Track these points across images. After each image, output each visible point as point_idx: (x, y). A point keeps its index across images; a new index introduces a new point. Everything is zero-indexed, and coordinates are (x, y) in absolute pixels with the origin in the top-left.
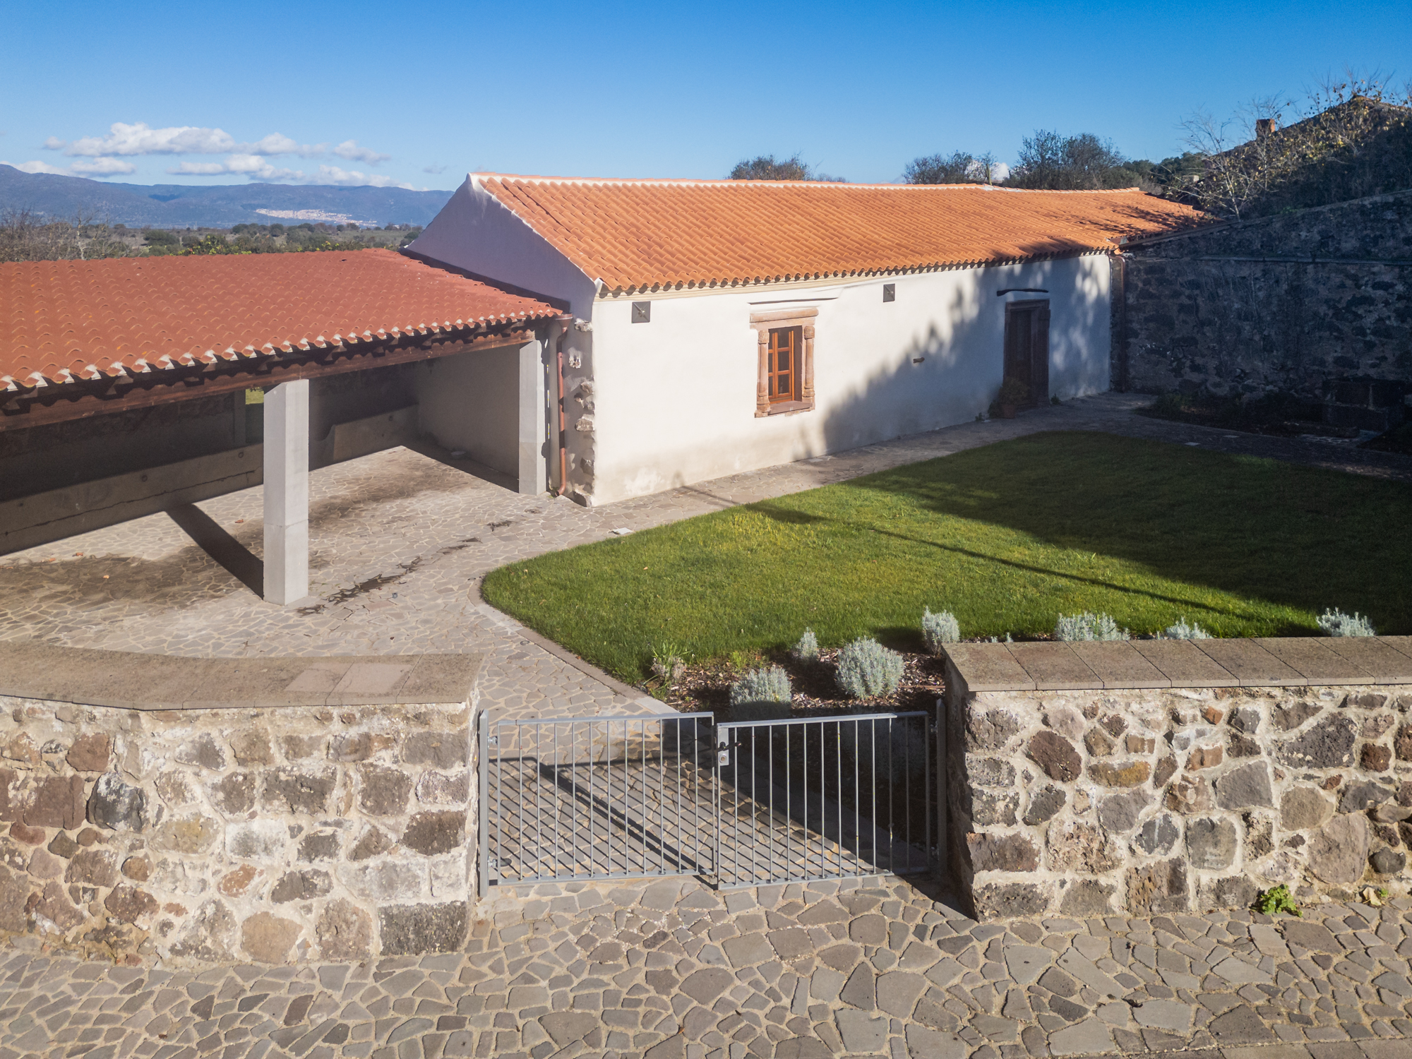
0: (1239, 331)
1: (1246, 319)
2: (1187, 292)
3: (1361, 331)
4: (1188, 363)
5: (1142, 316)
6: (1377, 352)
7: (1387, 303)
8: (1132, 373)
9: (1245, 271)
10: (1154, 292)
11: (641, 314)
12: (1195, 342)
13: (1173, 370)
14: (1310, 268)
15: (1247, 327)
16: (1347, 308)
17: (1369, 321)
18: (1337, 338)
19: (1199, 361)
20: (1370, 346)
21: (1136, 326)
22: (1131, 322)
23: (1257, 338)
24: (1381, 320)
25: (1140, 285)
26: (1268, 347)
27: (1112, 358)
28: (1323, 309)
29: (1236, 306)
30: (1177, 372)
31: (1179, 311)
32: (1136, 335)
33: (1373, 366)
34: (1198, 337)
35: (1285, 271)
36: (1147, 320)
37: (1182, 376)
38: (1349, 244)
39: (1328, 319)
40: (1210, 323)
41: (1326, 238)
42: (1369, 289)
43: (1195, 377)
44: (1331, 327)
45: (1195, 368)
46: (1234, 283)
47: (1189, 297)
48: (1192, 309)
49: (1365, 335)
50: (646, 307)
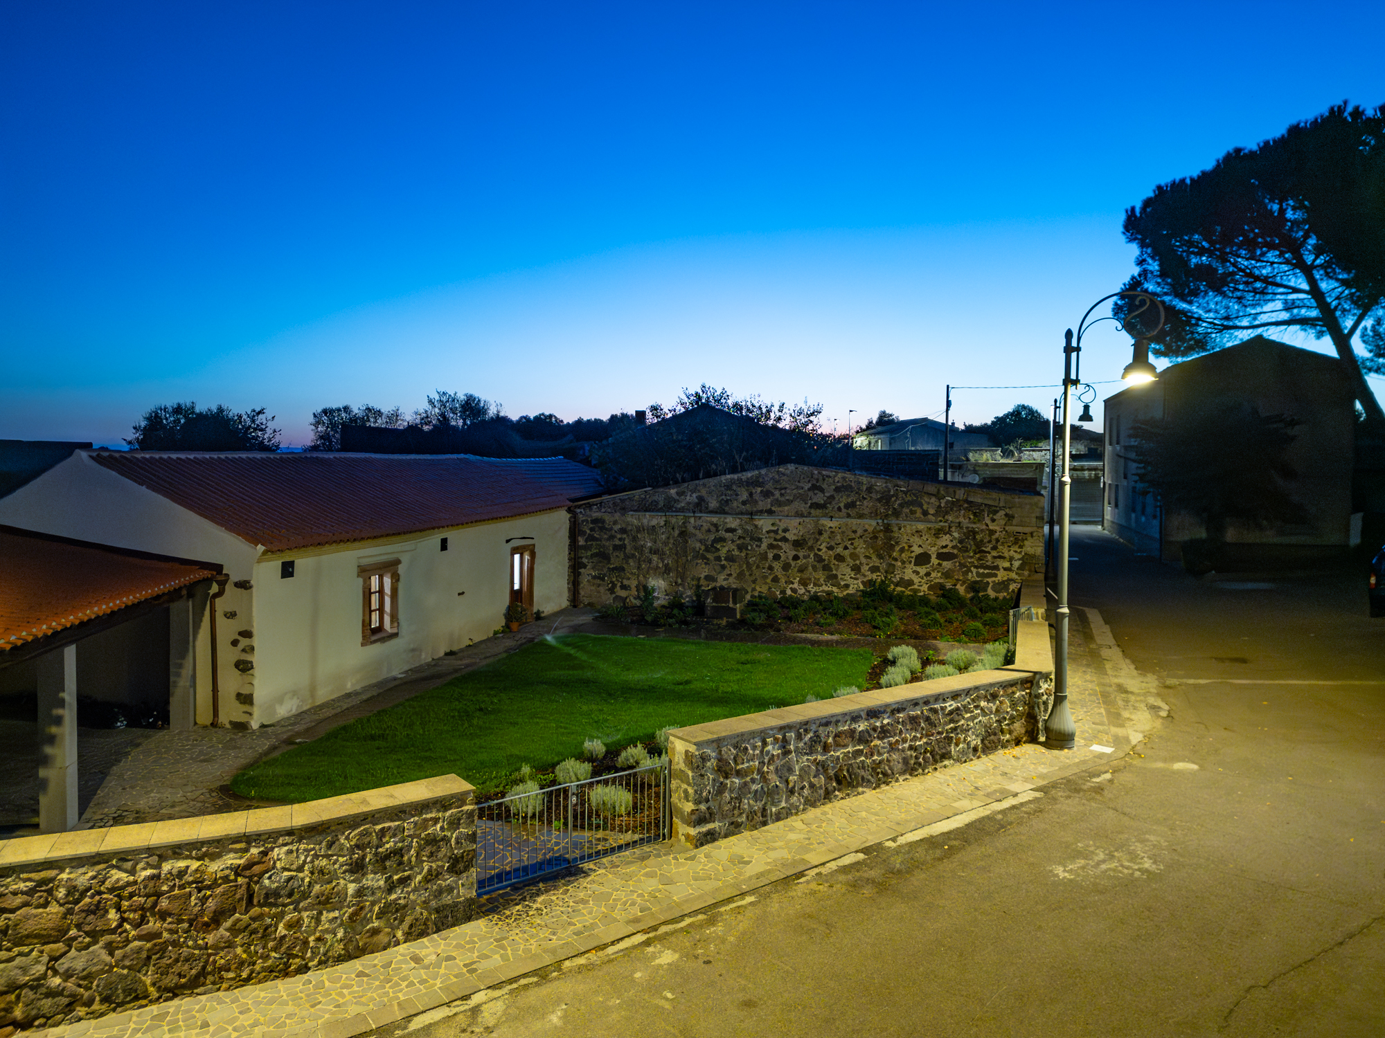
0: (650, 561)
1: (655, 553)
2: (619, 536)
3: (718, 559)
4: (619, 584)
5: (589, 553)
6: (727, 571)
7: (733, 541)
8: (582, 593)
9: (654, 522)
10: (598, 536)
11: (288, 570)
12: (623, 569)
13: (609, 590)
14: (692, 520)
15: (655, 558)
16: (712, 545)
17: (723, 552)
18: (706, 564)
19: (626, 582)
20: (723, 567)
21: (585, 560)
22: (582, 558)
23: (661, 565)
24: (729, 551)
25: (588, 532)
26: (667, 570)
27: (568, 584)
28: (698, 545)
29: (649, 544)
30: (612, 591)
31: (614, 549)
32: (585, 566)
33: (725, 580)
34: (625, 566)
35: (677, 520)
36: (592, 556)
37: (614, 593)
38: (713, 504)
39: (701, 552)
40: (633, 556)
41: (701, 499)
42: (724, 533)
43: (623, 593)
44: (704, 557)
45: (624, 587)
46: (648, 530)
47: (620, 539)
48: (621, 548)
49: (721, 561)
50: (291, 564)
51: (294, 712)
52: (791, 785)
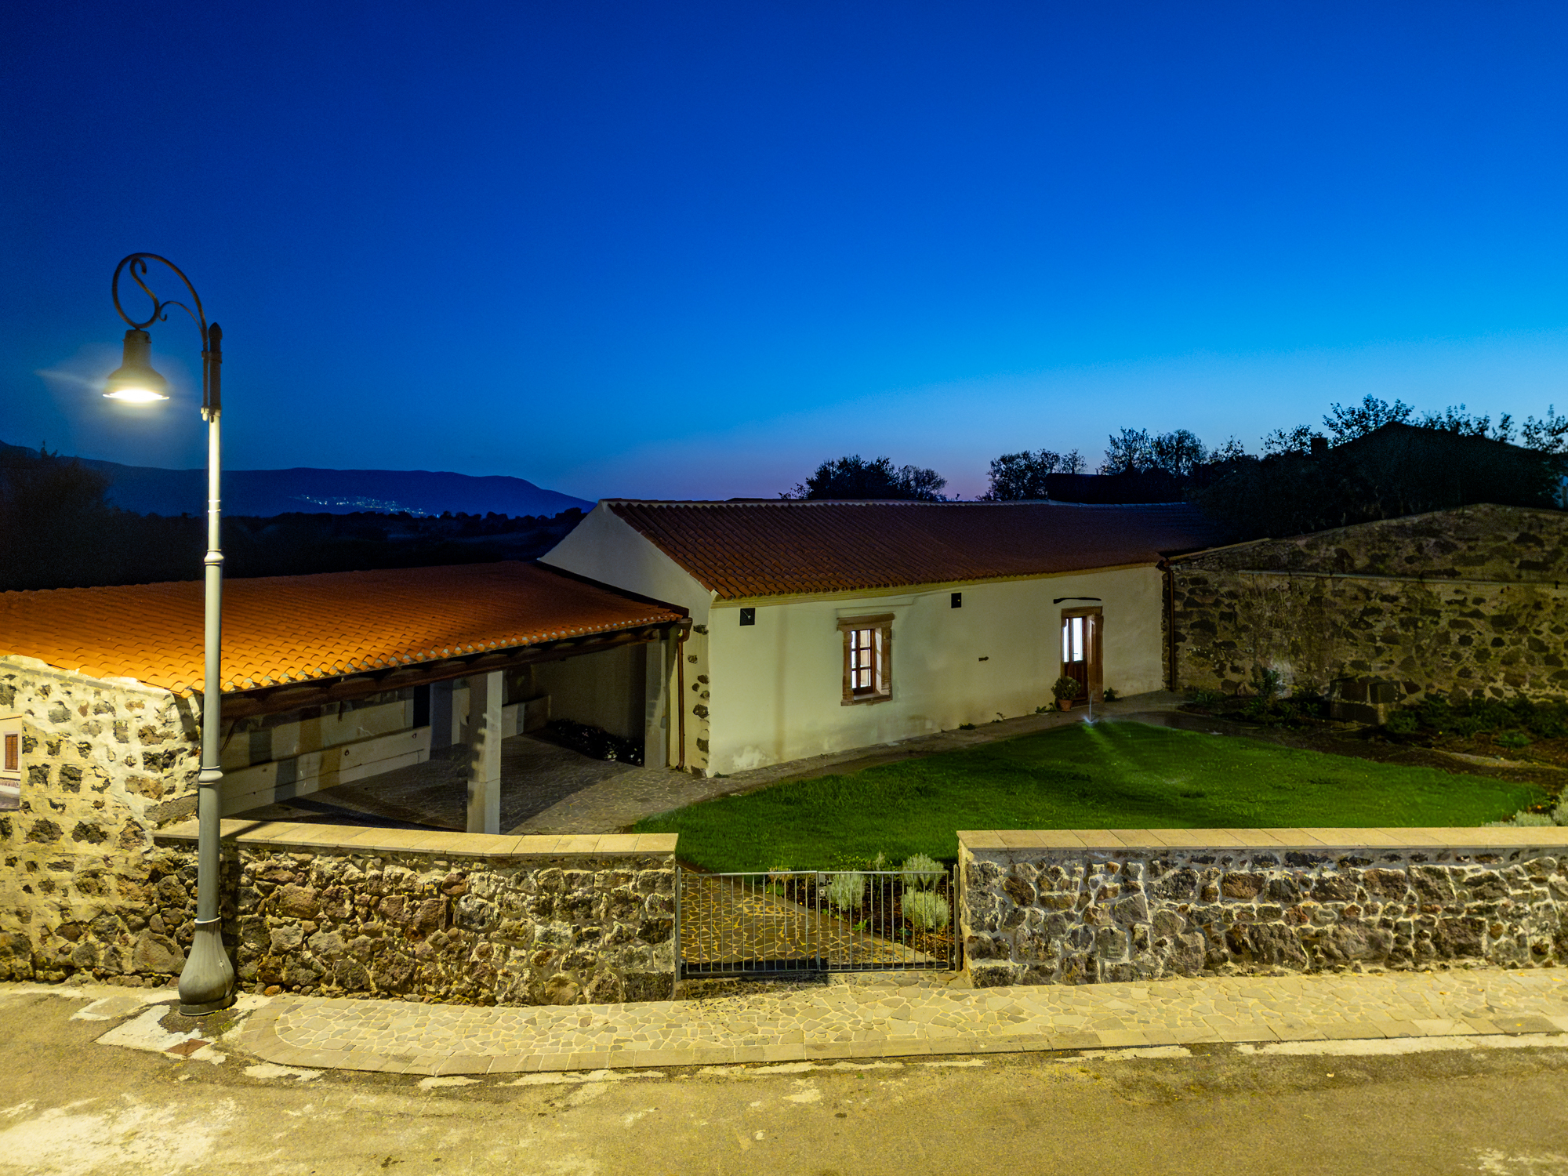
0: (1269, 637)
1: (1277, 626)
2: (1227, 602)
3: (1372, 639)
4: (1229, 665)
5: (1189, 622)
6: (1386, 656)
7: (1392, 613)
8: (1181, 673)
9: (1275, 584)
10: (1199, 601)
11: (748, 617)
12: (1233, 645)
13: (1215, 671)
14: (1329, 582)
15: (1277, 633)
16: (1361, 619)
17: (1379, 628)
18: (1352, 644)
19: (1237, 663)
20: (1379, 651)
21: (1183, 631)
22: (1180, 627)
23: (1286, 643)
24: (1388, 628)
25: (1187, 595)
26: (1296, 650)
27: (1163, 660)
28: (1340, 619)
29: (1268, 614)
30: (1220, 673)
31: (1221, 618)
32: (1183, 639)
33: (1382, 668)
34: (1236, 641)
35: (1308, 582)
36: (1193, 626)
37: (1223, 676)
38: (1361, 562)
39: (1344, 627)
40: (1245, 629)
41: (1342, 554)
42: (1378, 601)
43: (1235, 677)
44: (1348, 635)
45: (1235, 669)
46: (1266, 594)
47: (1229, 606)
48: (1231, 617)
49: (1375, 641)
50: (752, 611)
51: (755, 766)
52: (1138, 936)
